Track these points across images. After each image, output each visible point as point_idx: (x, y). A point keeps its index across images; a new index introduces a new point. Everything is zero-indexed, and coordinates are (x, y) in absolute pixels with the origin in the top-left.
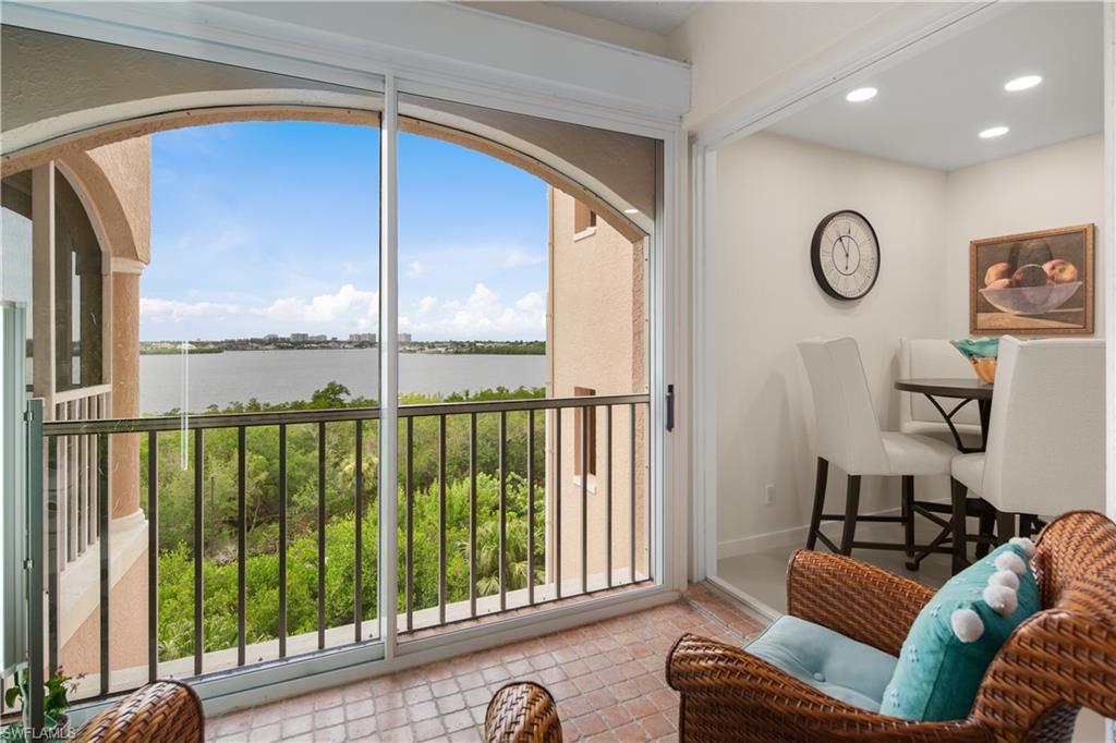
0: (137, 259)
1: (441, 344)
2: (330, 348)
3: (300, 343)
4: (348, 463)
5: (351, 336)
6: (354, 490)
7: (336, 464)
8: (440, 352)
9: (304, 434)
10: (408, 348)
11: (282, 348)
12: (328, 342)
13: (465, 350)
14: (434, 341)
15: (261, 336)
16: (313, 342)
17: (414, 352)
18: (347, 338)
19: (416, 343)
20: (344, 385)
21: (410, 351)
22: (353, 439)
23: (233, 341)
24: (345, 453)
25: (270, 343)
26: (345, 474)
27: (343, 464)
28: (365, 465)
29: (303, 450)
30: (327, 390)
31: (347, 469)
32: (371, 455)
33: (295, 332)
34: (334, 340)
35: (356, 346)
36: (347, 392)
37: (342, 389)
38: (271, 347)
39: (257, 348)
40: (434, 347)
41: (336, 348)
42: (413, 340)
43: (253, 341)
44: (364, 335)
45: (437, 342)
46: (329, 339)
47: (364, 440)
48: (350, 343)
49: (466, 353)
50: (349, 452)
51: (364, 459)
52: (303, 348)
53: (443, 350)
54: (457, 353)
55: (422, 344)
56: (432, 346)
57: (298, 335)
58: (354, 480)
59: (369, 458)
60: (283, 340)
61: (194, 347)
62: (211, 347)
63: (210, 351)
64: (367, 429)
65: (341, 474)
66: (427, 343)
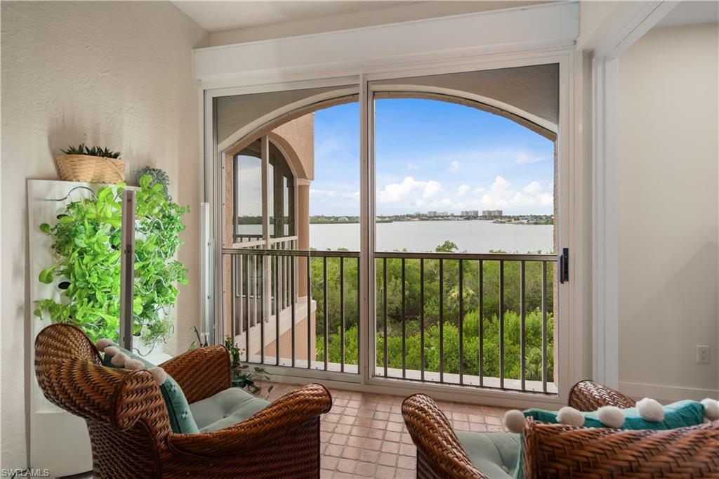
0: (306, 178)
1: (523, 217)
2: (449, 220)
3: (433, 217)
4: (454, 292)
5: (462, 212)
6: (458, 309)
7: (447, 292)
8: (523, 223)
9: (430, 271)
10: (499, 220)
11: (423, 220)
12: (448, 216)
13: (543, 222)
14: (518, 215)
15: (412, 213)
16: (440, 217)
17: (504, 222)
18: (460, 214)
19: (505, 217)
20: (454, 243)
21: (501, 222)
22: (457, 277)
23: (397, 216)
24: (453, 285)
25: (416, 217)
26: (452, 298)
27: (451, 292)
28: (464, 294)
29: (429, 281)
30: (444, 246)
31: (453, 295)
32: (468, 288)
33: (430, 211)
34: (452, 215)
35: (466, 219)
36: (456, 247)
37: (453, 246)
38: (417, 219)
39: (410, 220)
40: (518, 220)
41: (453, 220)
42: (504, 215)
43: (408, 216)
44: (471, 212)
45: (521, 216)
46: (449, 214)
47: (464, 279)
48: (461, 217)
49: (543, 224)
50: (456, 285)
51: (464, 290)
52: (434, 220)
53: (525, 221)
54: (536, 223)
55: (509, 217)
56: (517, 218)
57: (431, 212)
58: (458, 303)
59: (467, 290)
60: (423, 215)
61: (380, 220)
62: (387, 219)
63: (387, 222)
64: (467, 272)
65: (450, 297)
66: (514, 217)
